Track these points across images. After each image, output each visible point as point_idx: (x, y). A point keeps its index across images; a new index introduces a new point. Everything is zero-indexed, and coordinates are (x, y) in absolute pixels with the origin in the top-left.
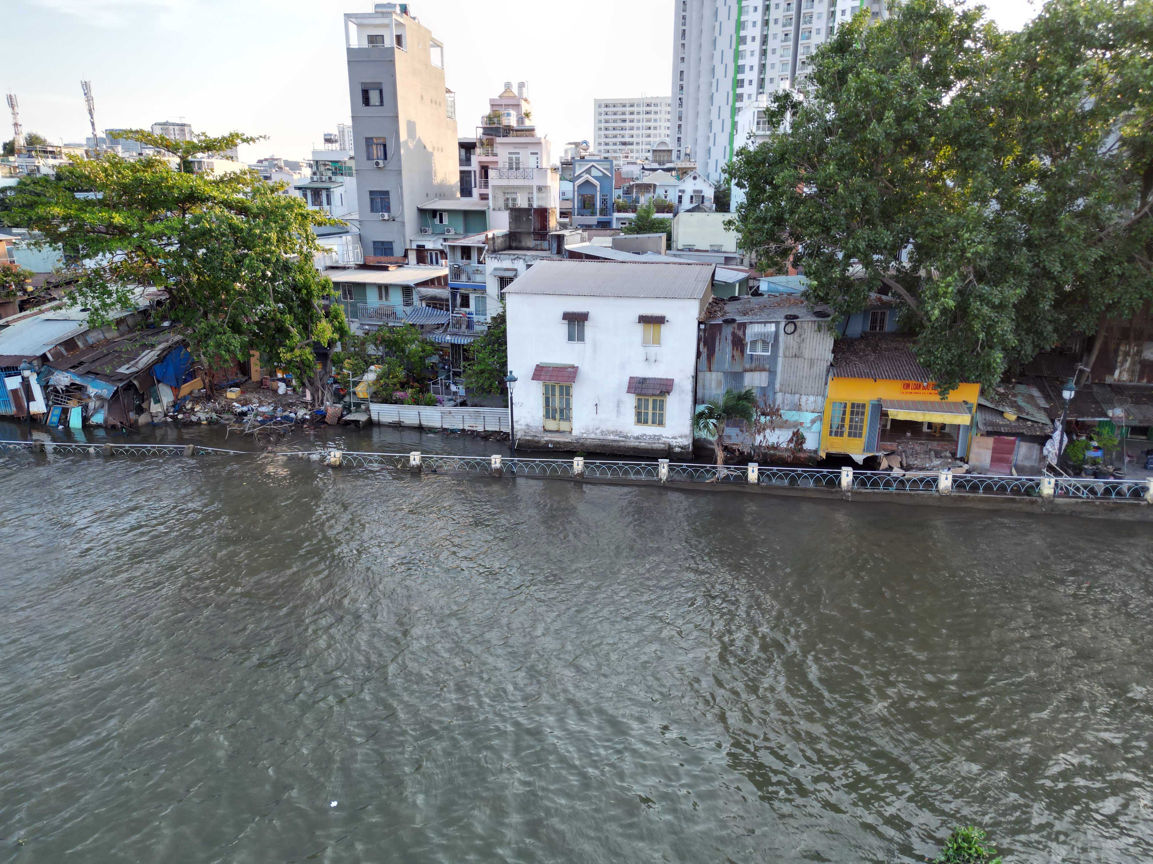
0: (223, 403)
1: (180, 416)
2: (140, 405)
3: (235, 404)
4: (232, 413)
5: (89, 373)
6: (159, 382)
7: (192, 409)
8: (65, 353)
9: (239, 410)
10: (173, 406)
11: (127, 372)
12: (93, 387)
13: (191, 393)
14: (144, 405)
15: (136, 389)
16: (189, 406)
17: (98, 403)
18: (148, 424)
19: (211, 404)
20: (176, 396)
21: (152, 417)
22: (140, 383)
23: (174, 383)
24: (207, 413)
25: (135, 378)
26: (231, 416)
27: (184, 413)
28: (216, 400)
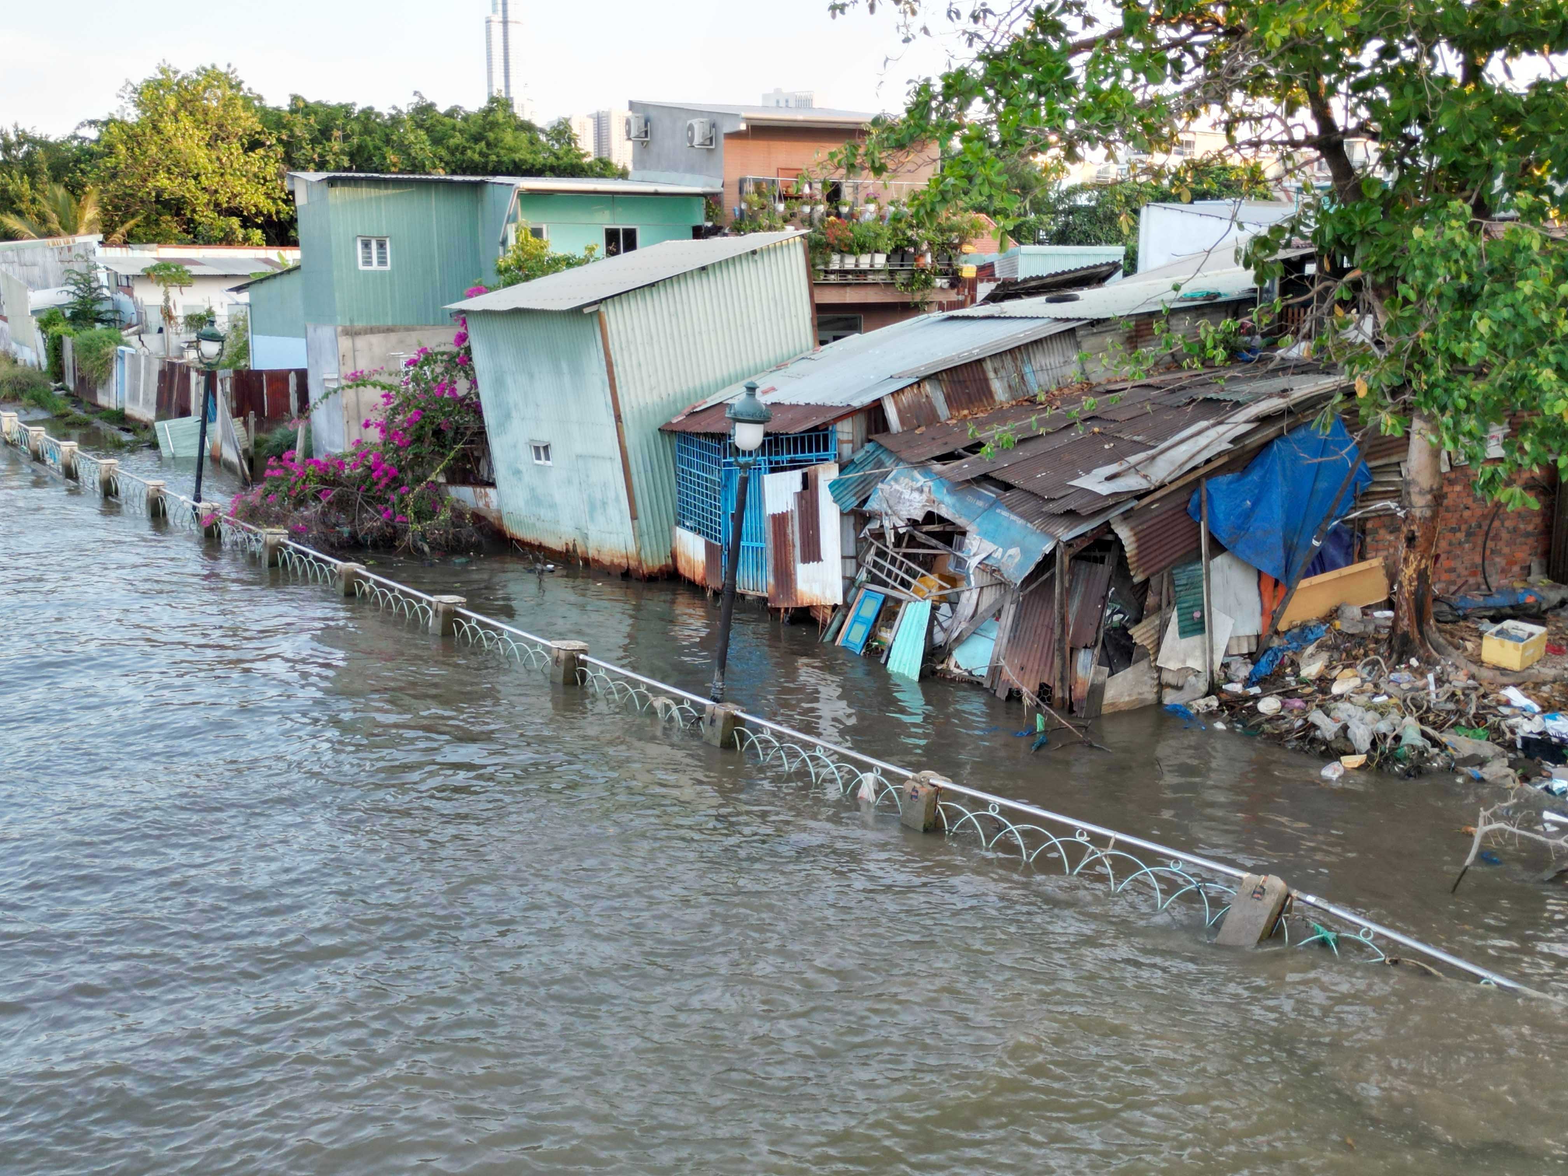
0: (1459, 681)
1: (1269, 705)
2: (1123, 630)
3: (1514, 695)
4: (1495, 733)
5: (985, 479)
6: (1217, 548)
7: (1324, 683)
8: (943, 410)
9: (1528, 728)
10: (1252, 657)
11: (1104, 489)
12: (985, 535)
13: (1334, 614)
14: (1140, 634)
15: (1122, 562)
16: (1311, 669)
17: (990, 597)
18: (1138, 711)
19: (1403, 676)
20: (1271, 617)
21: (1161, 686)
22: (1141, 540)
23: (1272, 565)
24: (1382, 712)
25: (1126, 516)
26: (1487, 749)
27: (1287, 694)
28: (1428, 663)
